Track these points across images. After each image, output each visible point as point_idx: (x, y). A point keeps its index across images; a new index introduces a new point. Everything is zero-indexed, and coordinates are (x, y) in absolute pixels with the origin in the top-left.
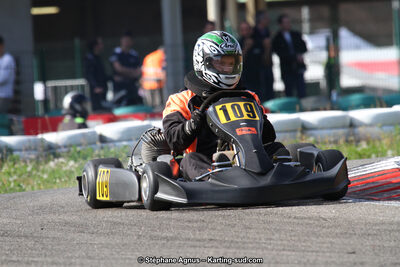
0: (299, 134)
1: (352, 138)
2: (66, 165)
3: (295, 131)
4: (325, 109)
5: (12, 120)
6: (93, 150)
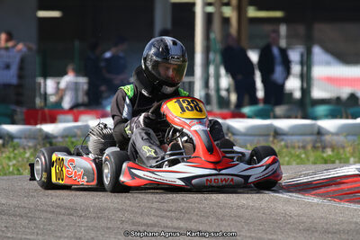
0: (271, 139)
1: (319, 145)
3: (268, 135)
4: (296, 118)
5: (15, 111)
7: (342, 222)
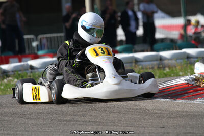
0: (133, 64)
1: (161, 66)
2: (13, 81)
3: (131, 62)
4: (147, 51)
6: (27, 74)
7: (178, 111)
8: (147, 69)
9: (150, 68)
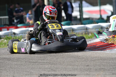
0: (71, 32)
1: (87, 33)
2: (4, 41)
4: (79, 24)
6: (12, 37)
8: (79, 34)
9: (81, 34)
